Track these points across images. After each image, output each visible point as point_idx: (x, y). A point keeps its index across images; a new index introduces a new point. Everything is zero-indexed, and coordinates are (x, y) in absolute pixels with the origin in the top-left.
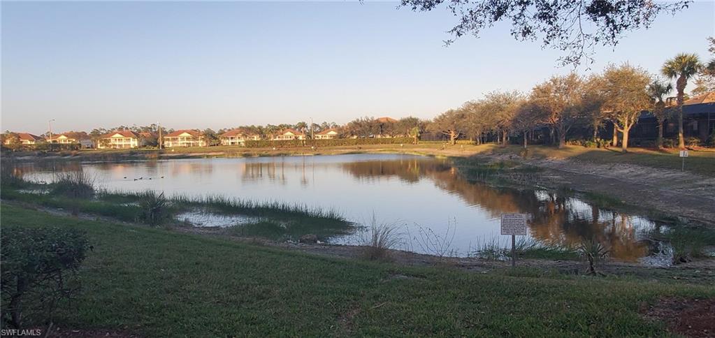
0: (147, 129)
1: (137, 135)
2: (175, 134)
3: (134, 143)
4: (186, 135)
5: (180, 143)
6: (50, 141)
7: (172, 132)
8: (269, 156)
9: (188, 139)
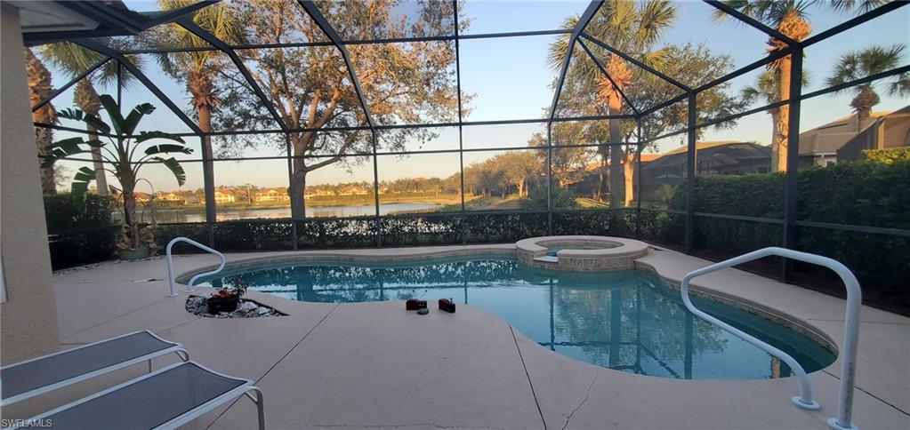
0: (243, 188)
1: (233, 192)
2: (264, 191)
3: (231, 199)
4: (273, 192)
5: (267, 198)
6: (161, 198)
7: (263, 189)
8: (331, 206)
9: (275, 195)
